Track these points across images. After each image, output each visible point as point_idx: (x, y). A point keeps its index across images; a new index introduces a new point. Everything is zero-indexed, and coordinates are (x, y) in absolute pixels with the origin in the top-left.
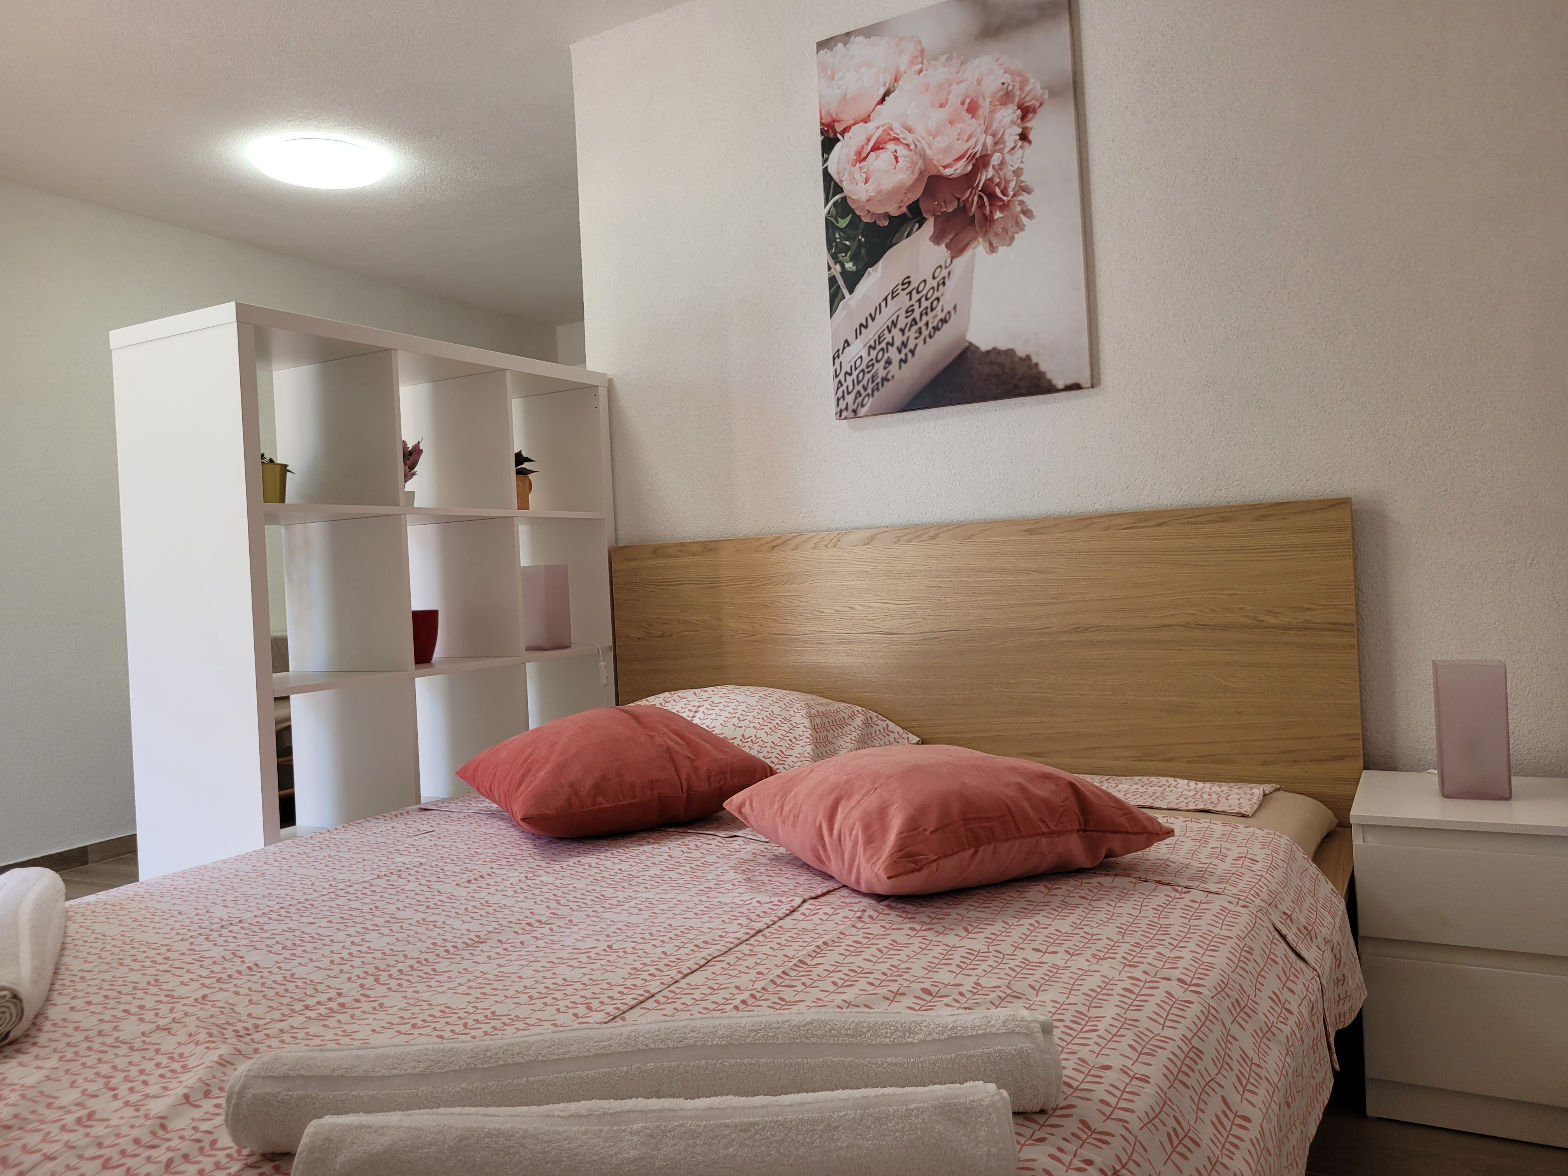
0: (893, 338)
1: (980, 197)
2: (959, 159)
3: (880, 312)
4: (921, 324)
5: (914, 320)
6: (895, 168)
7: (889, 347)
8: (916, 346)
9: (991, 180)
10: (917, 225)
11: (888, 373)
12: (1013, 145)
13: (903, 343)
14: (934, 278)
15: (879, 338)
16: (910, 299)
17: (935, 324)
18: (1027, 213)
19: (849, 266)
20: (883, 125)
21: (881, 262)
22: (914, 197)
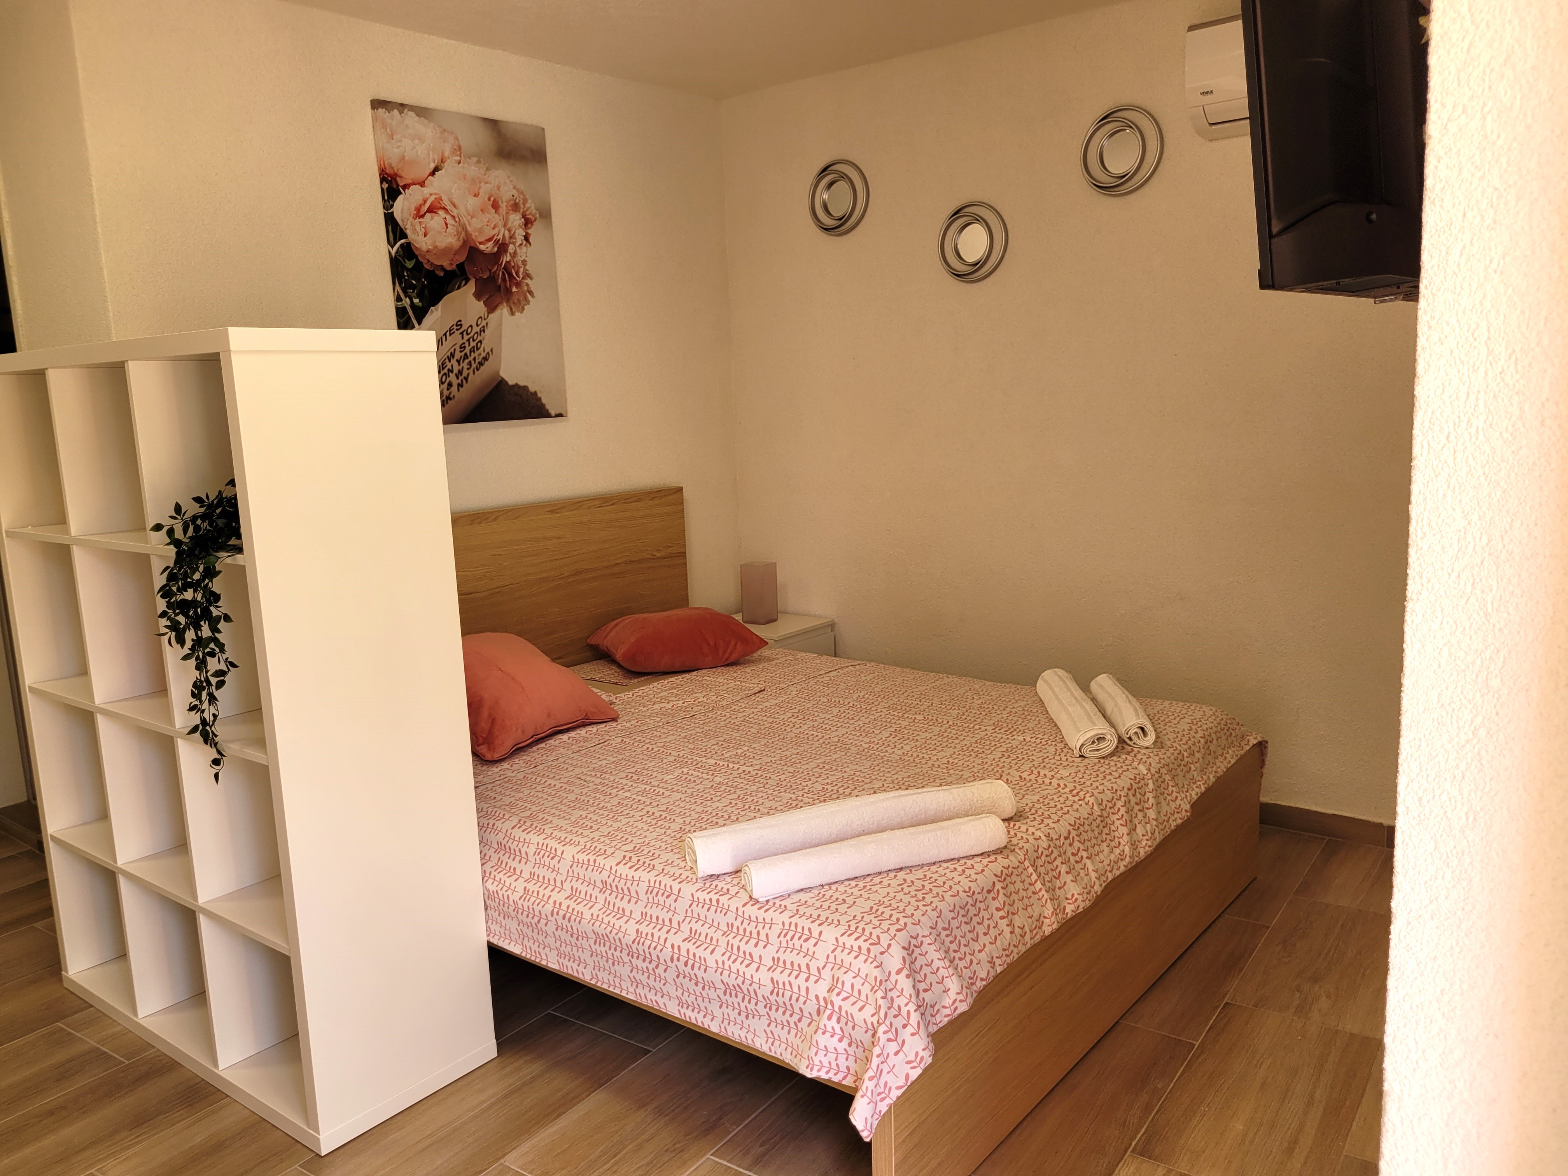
0: (452, 366)
1: (503, 273)
2: (489, 240)
3: (442, 344)
4: (471, 359)
5: (466, 354)
6: (446, 232)
7: (450, 374)
8: (468, 375)
9: (508, 263)
10: (464, 282)
11: (450, 393)
12: (520, 242)
13: (459, 371)
14: (477, 325)
15: (443, 364)
16: (463, 338)
17: (480, 360)
18: (530, 292)
19: (416, 301)
20: (435, 194)
21: (440, 303)
22: (462, 258)
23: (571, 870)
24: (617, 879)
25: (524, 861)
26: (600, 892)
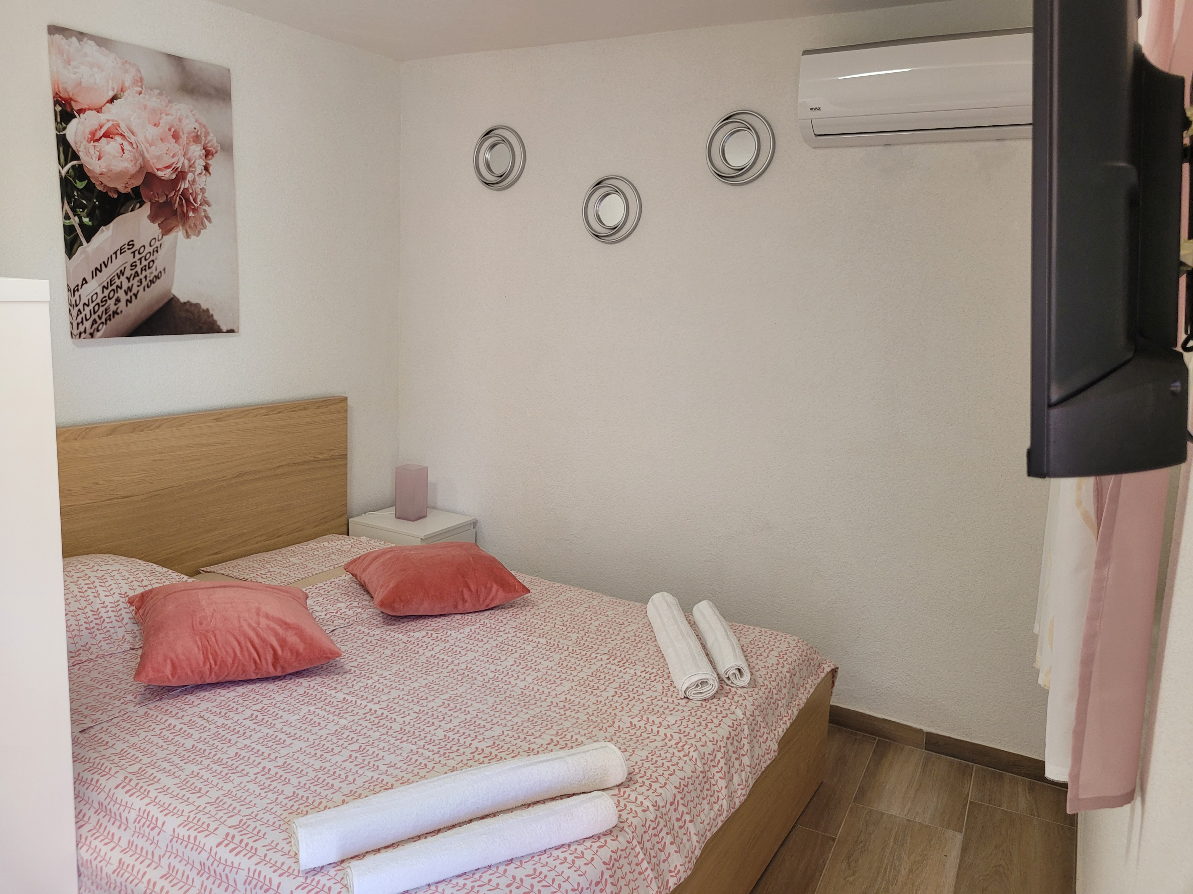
0: (121, 283)
1: (180, 198)
2: (168, 167)
3: (111, 262)
4: (142, 276)
5: (136, 272)
6: (122, 157)
7: (119, 289)
8: (138, 291)
9: (187, 189)
10: (138, 205)
11: (117, 308)
12: (200, 172)
13: (129, 288)
14: (150, 246)
15: (111, 281)
16: (134, 257)
17: (151, 278)
18: (207, 218)
19: (86, 220)
20: (113, 121)
21: (111, 224)
22: (137, 182)
23: (170, 845)
24: (216, 863)
25: (123, 827)
26: (198, 874)
